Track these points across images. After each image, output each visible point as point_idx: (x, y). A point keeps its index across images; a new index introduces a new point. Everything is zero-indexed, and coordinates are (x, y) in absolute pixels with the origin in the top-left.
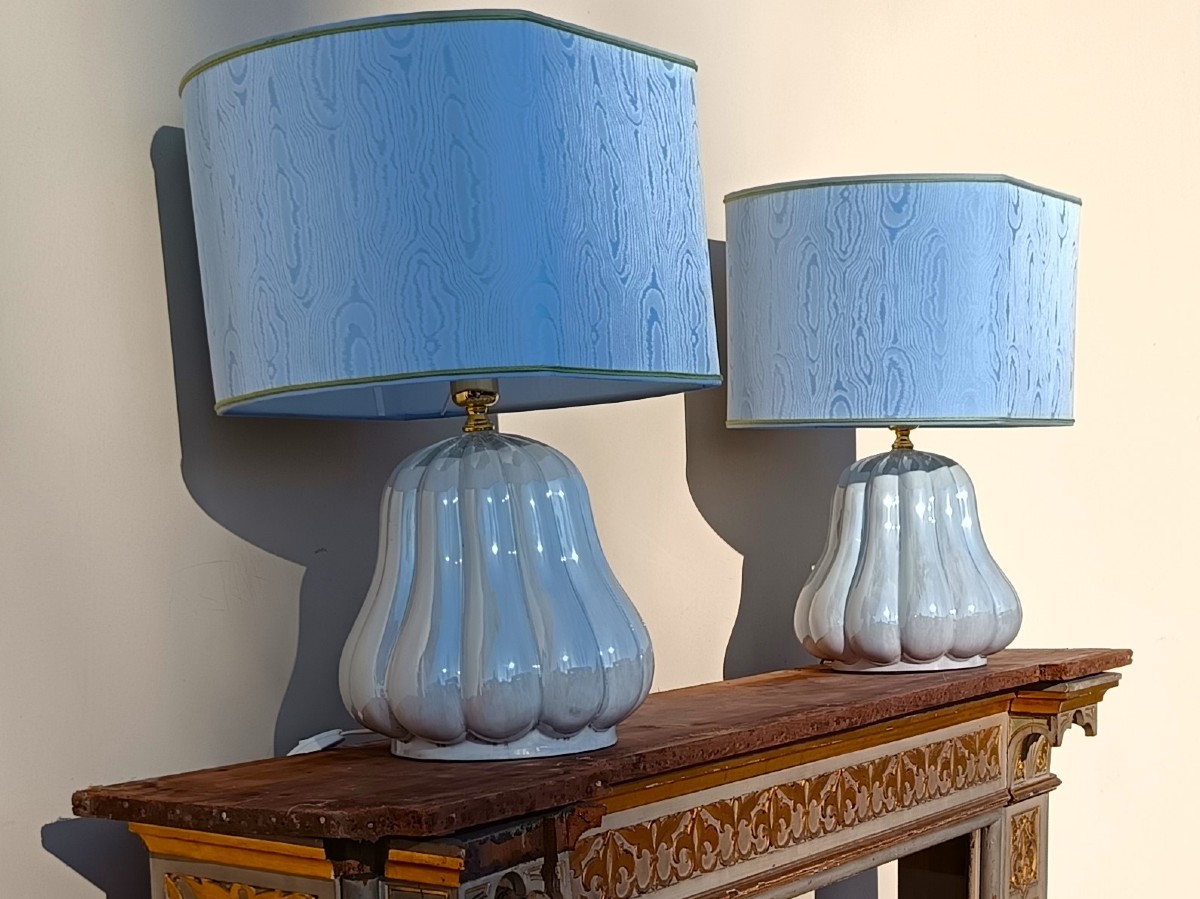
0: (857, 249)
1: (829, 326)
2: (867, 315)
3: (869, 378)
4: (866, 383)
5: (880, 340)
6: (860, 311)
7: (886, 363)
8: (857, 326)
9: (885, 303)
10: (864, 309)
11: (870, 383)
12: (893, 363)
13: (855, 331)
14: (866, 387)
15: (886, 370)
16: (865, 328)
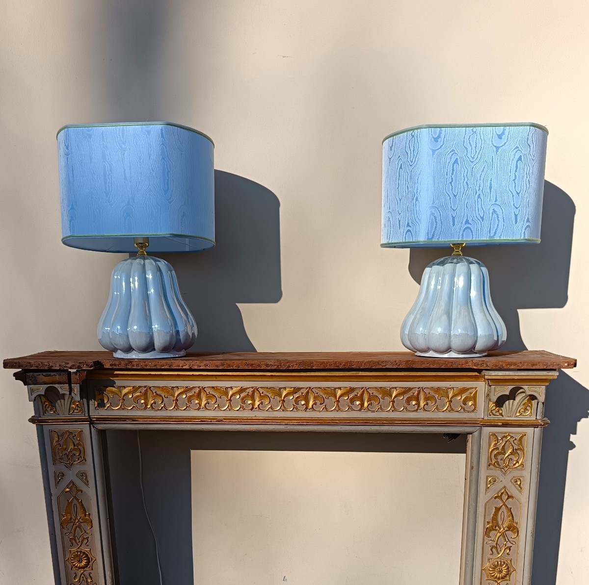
0: (479, 156)
1: (463, 194)
2: (483, 189)
3: (482, 218)
4: (481, 220)
5: (489, 200)
6: (480, 186)
7: (491, 211)
8: (478, 194)
9: (492, 182)
10: (482, 186)
11: (483, 221)
12: (494, 211)
13: (477, 195)
14: (481, 223)
15: (491, 215)
16: (482, 194)
